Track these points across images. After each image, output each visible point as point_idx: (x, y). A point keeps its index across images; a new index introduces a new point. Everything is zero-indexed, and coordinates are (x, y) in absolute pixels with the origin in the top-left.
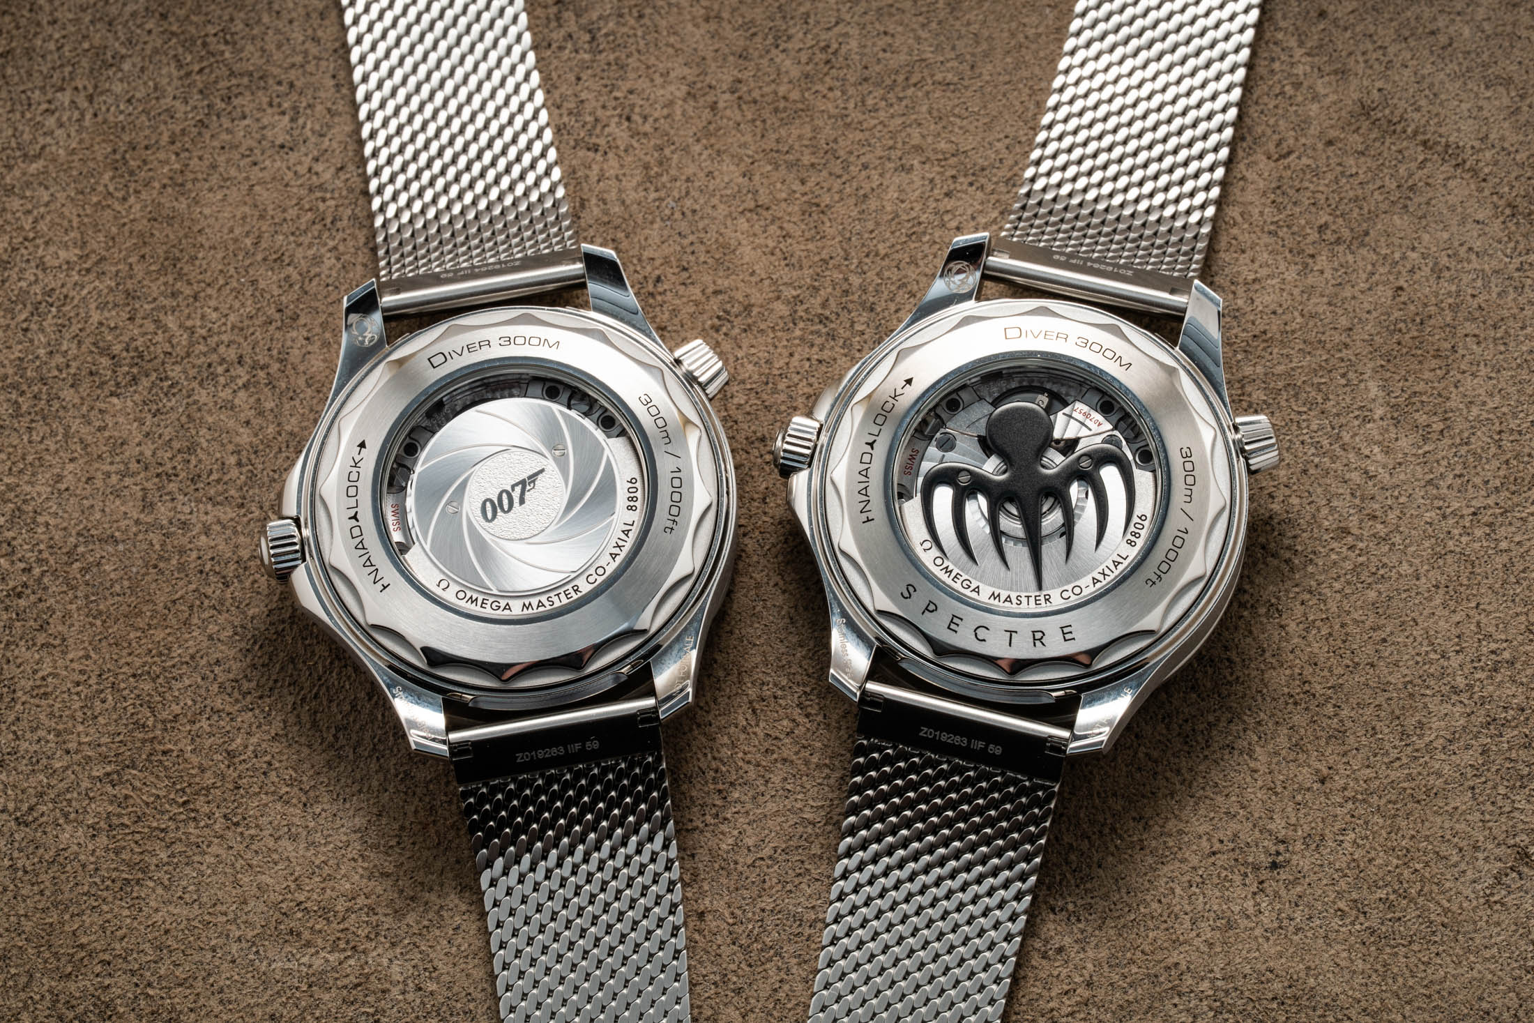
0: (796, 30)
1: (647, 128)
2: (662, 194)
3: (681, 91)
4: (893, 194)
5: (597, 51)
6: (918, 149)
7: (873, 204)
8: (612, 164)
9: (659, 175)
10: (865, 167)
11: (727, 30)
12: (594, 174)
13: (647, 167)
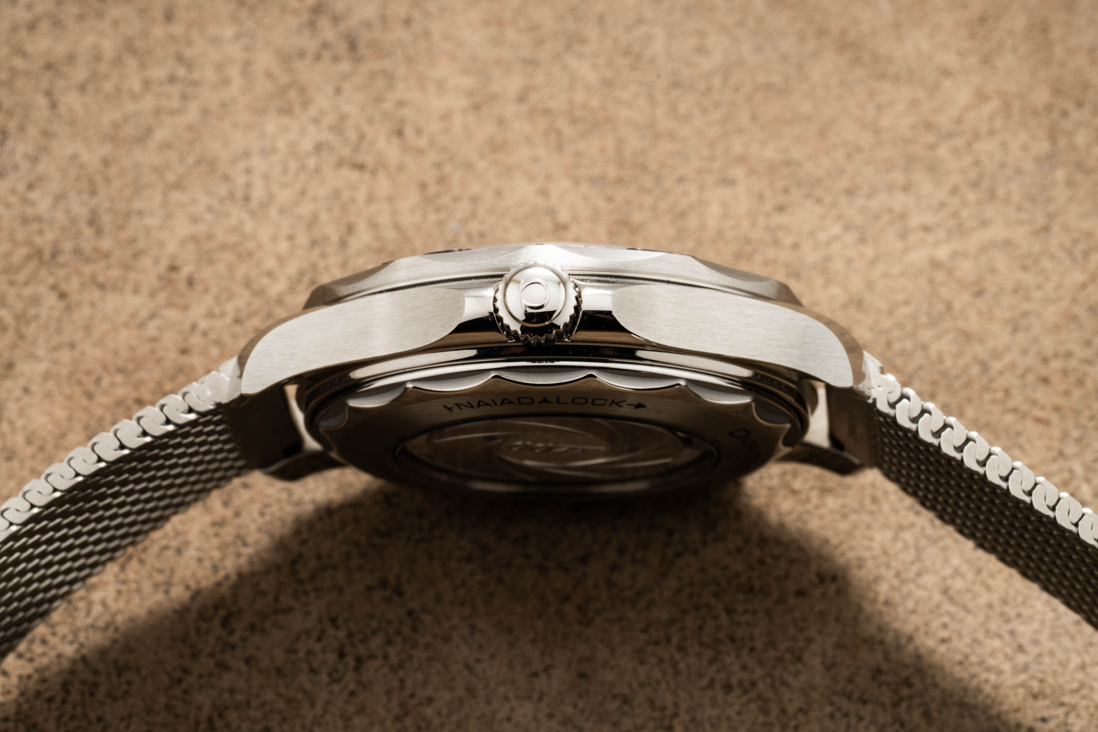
0: (591, 31)
1: (422, 142)
2: (443, 215)
3: (461, 102)
4: (715, 210)
5: (357, 60)
6: (742, 159)
7: (692, 221)
8: (383, 186)
9: (438, 196)
10: (681, 180)
11: (511, 34)
12: (361, 195)
13: (423, 186)
